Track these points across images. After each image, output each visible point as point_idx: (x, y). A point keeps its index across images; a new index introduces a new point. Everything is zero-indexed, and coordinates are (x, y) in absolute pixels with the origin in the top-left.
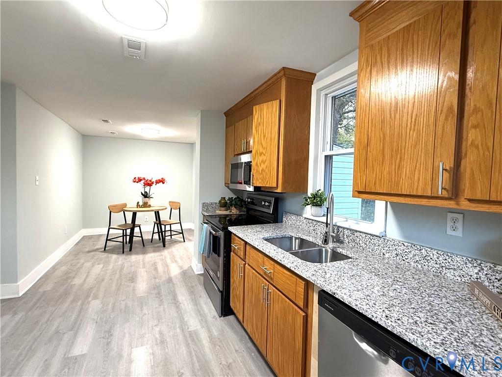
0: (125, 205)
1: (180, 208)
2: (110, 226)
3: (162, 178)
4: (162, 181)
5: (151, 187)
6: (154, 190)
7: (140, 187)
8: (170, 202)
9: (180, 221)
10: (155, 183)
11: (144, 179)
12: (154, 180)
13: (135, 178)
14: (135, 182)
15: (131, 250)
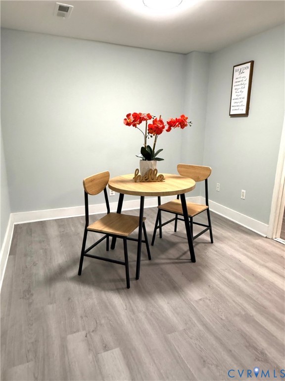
0: (107, 175)
1: (206, 181)
2: (87, 225)
3: (183, 116)
4: (181, 123)
5: (159, 136)
6: (163, 143)
7: (137, 136)
8: (179, 166)
9: (207, 204)
10: (167, 127)
11: (149, 117)
12: (165, 121)
13: (128, 116)
14: (128, 124)
15: (137, 278)
